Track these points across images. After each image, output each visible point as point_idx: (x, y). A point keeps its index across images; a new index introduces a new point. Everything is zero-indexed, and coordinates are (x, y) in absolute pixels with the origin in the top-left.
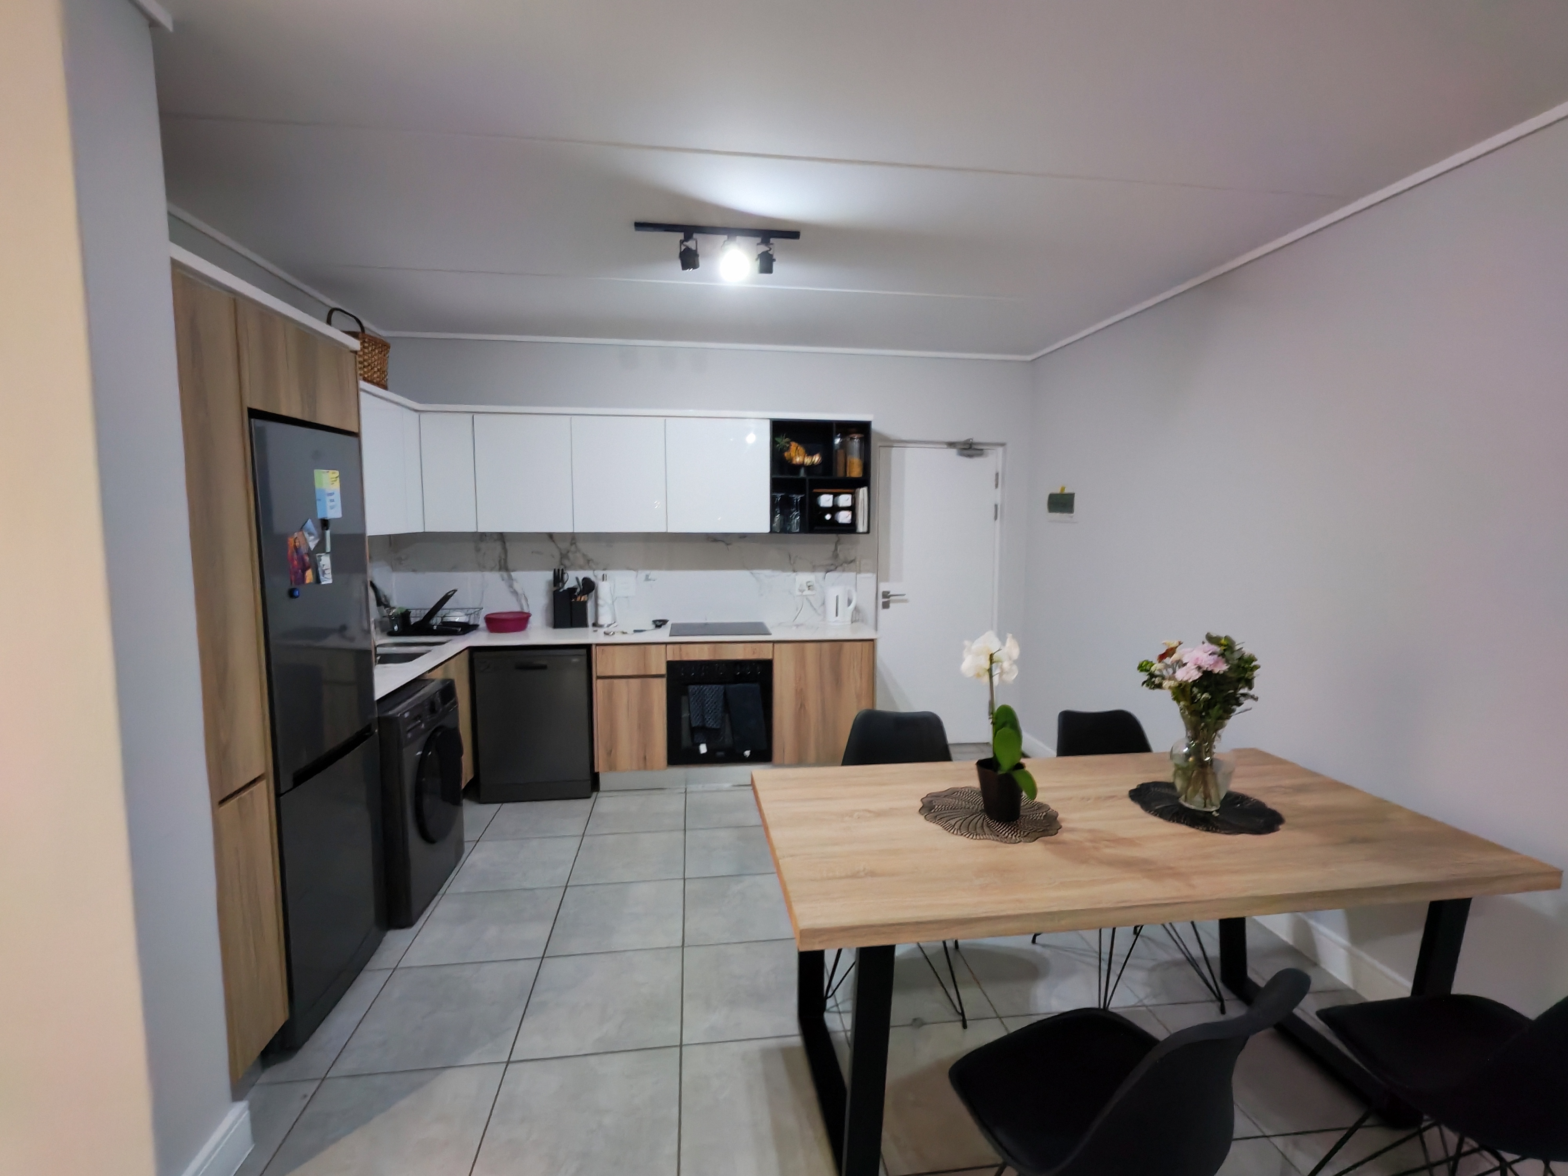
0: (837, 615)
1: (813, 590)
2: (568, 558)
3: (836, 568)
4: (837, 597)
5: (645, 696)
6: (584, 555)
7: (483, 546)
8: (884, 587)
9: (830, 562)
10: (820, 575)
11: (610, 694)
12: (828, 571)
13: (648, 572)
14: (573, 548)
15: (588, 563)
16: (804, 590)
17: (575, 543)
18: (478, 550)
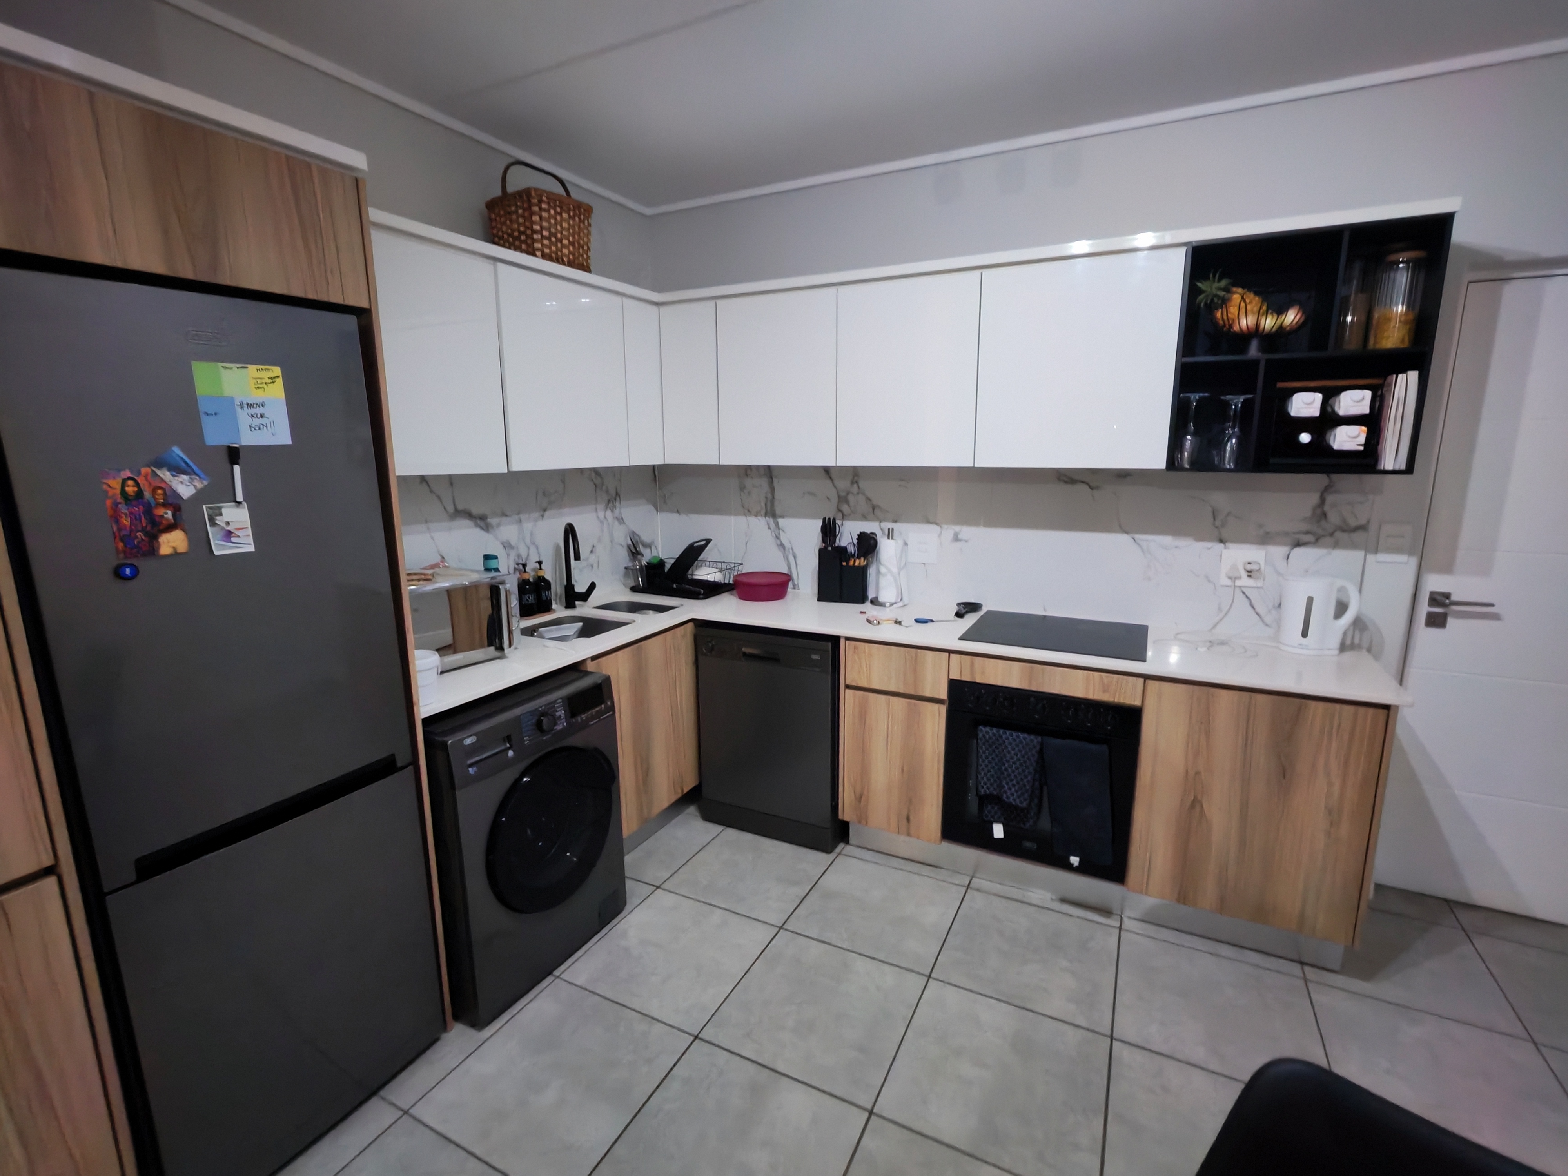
0: (1305, 634)
1: (1257, 578)
2: (847, 502)
3: (1317, 540)
4: (1310, 600)
5: (912, 726)
6: (869, 499)
7: (748, 482)
8: (1435, 583)
9: (1304, 527)
10: (1278, 551)
11: (863, 714)
12: (1298, 544)
13: (957, 528)
14: (855, 489)
15: (873, 511)
16: (1239, 578)
17: (857, 482)
18: (742, 488)
